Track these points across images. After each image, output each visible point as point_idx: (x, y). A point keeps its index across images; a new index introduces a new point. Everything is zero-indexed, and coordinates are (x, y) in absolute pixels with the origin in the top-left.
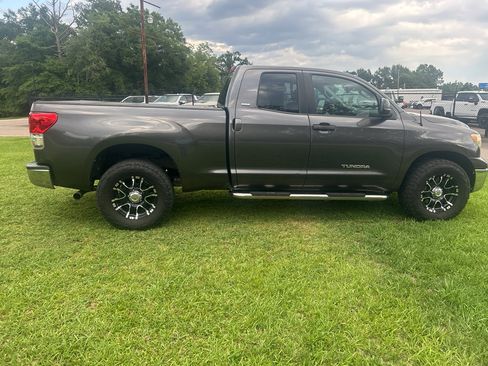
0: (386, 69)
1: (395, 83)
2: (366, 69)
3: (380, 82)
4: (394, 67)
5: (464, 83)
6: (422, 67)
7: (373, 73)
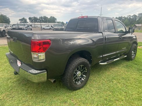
0: (42, 17)
1: (45, 21)
2: (36, 17)
3: (40, 21)
4: (44, 17)
5: (61, 22)
6: (51, 17)
7: (38, 18)
